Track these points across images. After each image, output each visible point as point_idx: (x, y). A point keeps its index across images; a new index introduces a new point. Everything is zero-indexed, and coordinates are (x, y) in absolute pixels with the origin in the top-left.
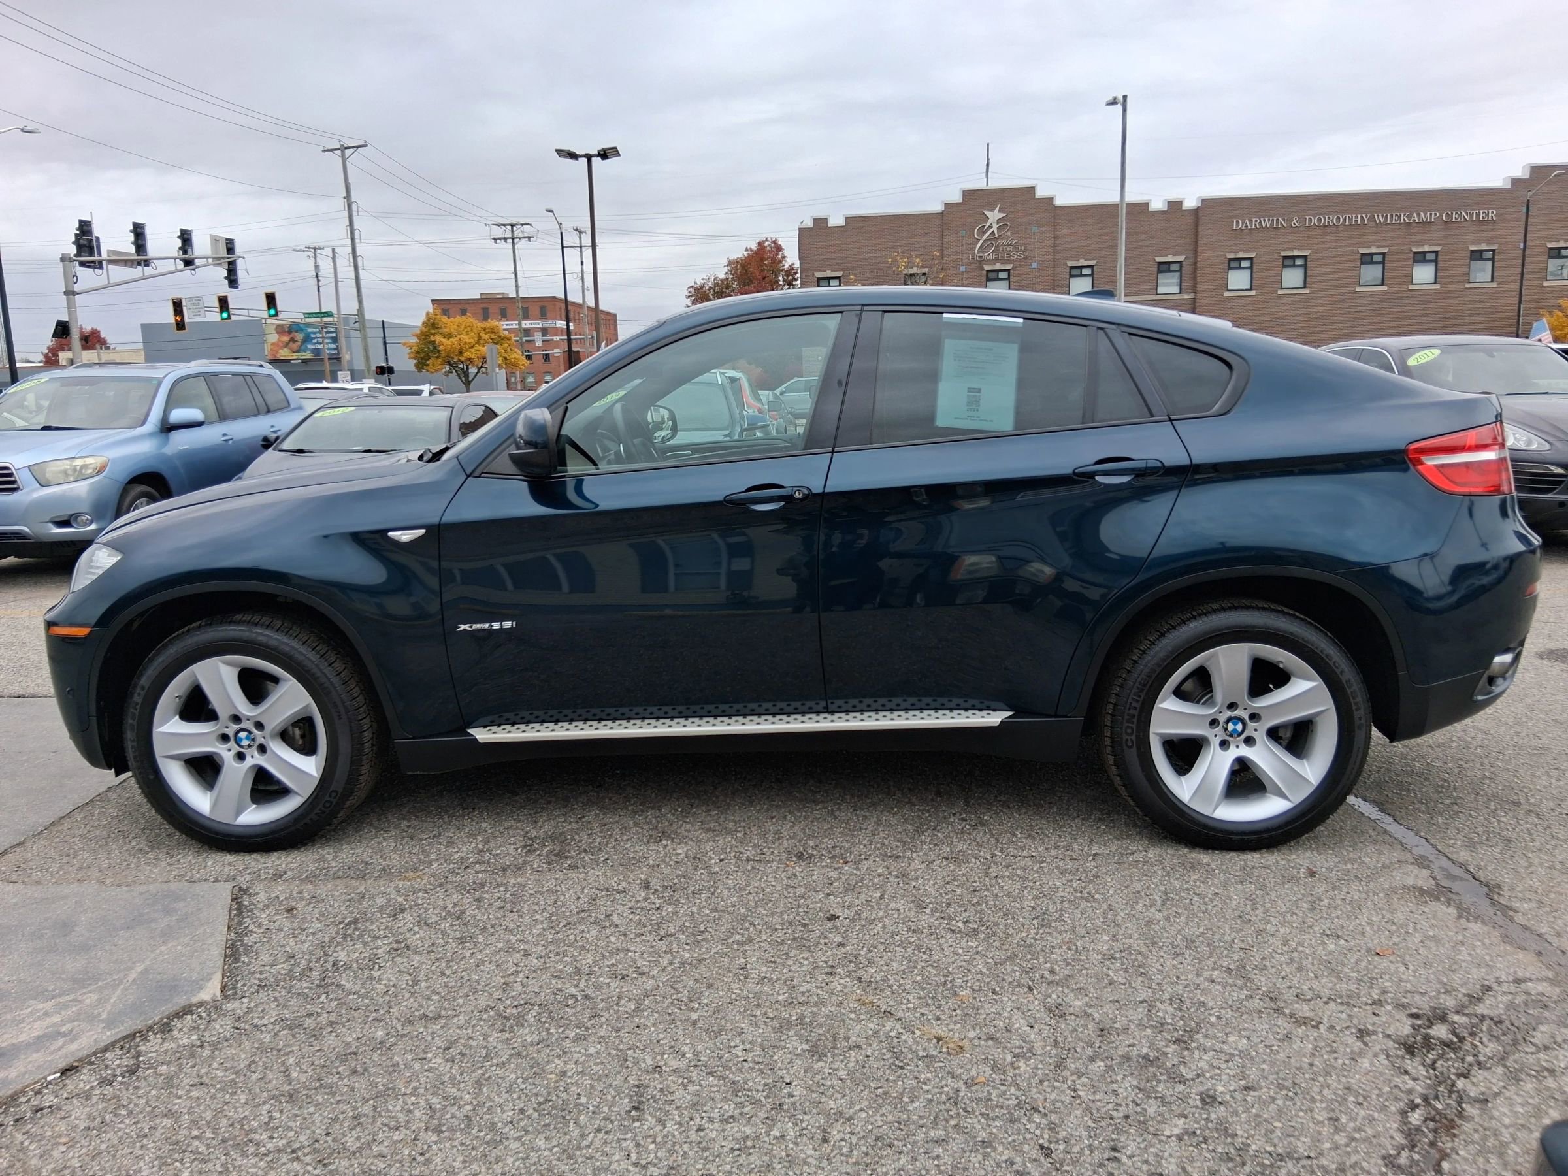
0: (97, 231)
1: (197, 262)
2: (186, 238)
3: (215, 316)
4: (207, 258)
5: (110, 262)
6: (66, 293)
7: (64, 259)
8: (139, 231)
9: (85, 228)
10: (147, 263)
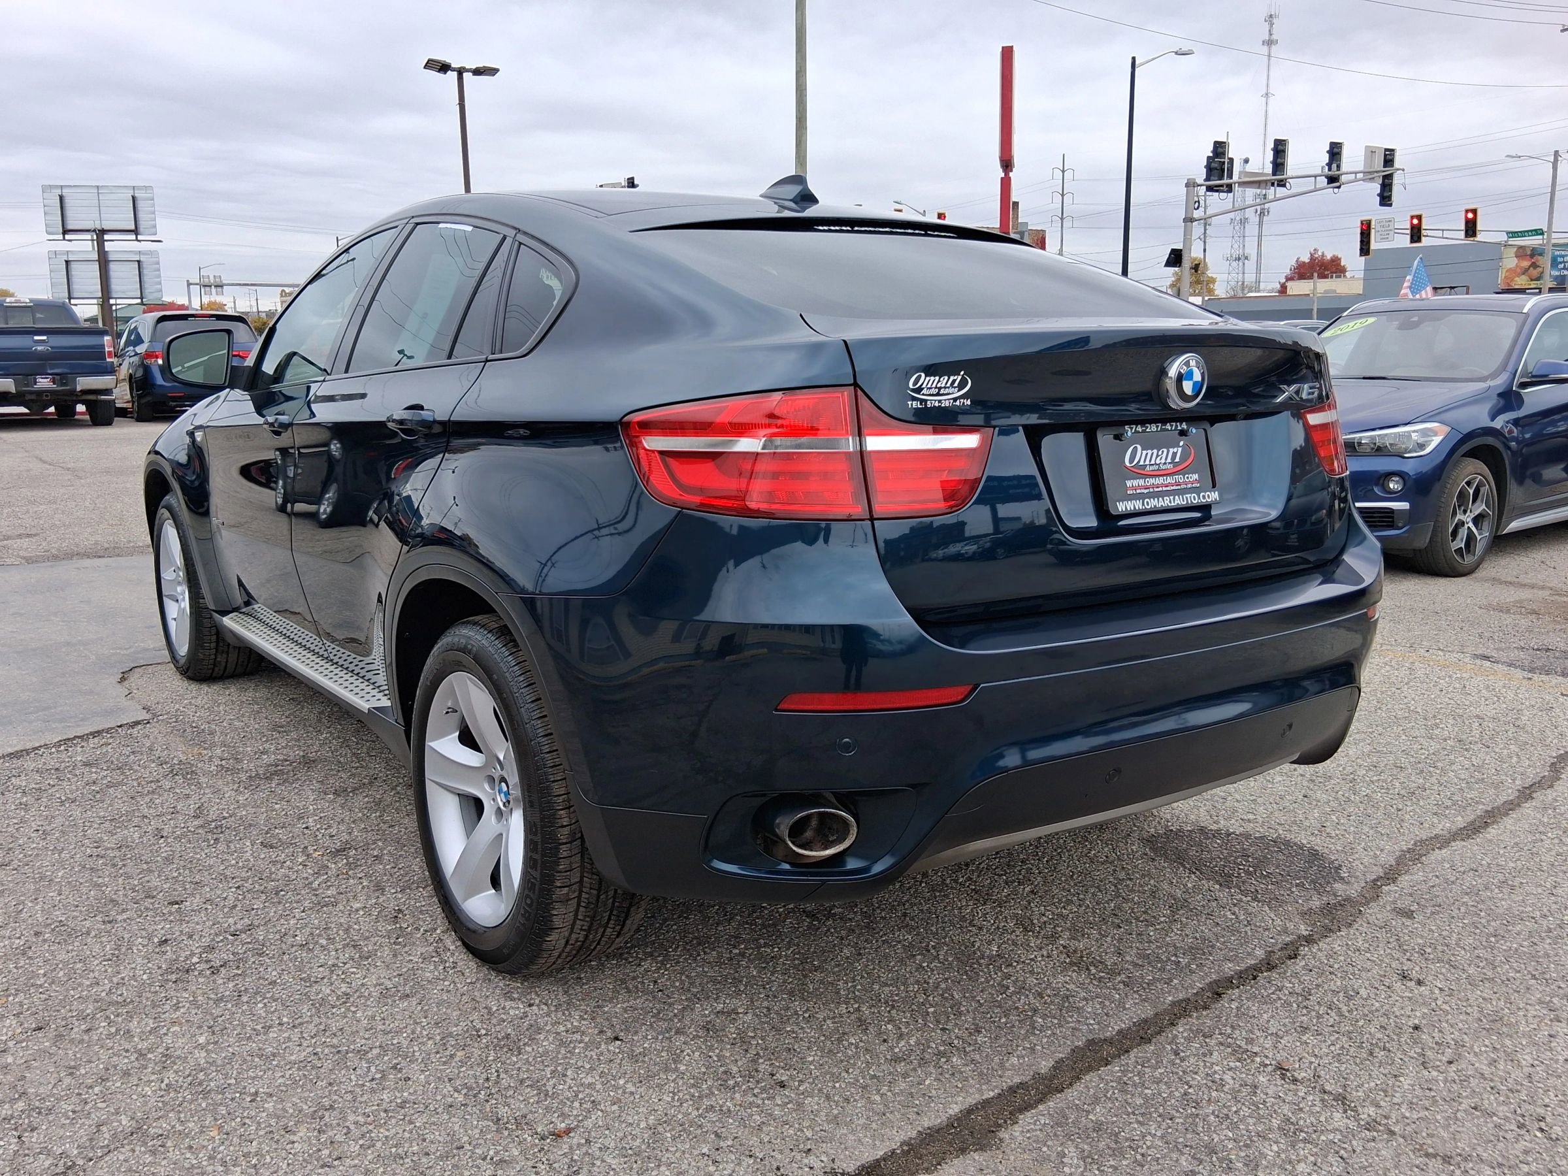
0: (1232, 152)
1: (1343, 178)
2: (1335, 152)
3: (1404, 241)
4: (1356, 173)
5: (1242, 184)
6: (1185, 220)
7: (1191, 184)
8: (1280, 148)
9: (1219, 148)
10: (1282, 184)
